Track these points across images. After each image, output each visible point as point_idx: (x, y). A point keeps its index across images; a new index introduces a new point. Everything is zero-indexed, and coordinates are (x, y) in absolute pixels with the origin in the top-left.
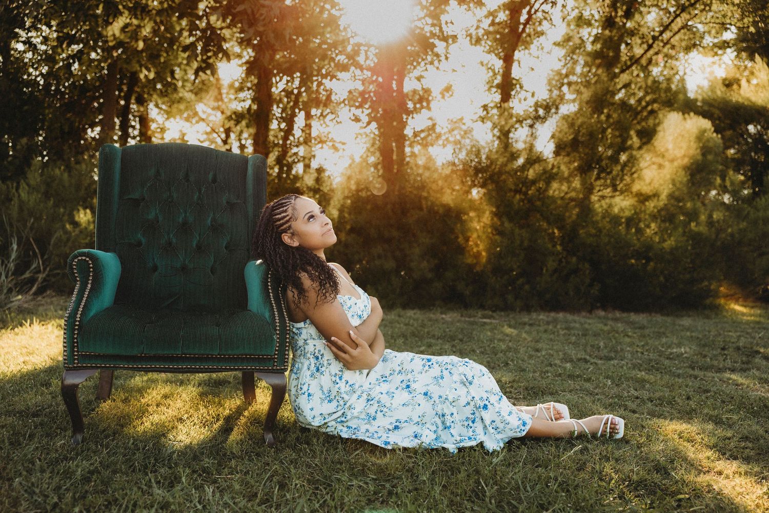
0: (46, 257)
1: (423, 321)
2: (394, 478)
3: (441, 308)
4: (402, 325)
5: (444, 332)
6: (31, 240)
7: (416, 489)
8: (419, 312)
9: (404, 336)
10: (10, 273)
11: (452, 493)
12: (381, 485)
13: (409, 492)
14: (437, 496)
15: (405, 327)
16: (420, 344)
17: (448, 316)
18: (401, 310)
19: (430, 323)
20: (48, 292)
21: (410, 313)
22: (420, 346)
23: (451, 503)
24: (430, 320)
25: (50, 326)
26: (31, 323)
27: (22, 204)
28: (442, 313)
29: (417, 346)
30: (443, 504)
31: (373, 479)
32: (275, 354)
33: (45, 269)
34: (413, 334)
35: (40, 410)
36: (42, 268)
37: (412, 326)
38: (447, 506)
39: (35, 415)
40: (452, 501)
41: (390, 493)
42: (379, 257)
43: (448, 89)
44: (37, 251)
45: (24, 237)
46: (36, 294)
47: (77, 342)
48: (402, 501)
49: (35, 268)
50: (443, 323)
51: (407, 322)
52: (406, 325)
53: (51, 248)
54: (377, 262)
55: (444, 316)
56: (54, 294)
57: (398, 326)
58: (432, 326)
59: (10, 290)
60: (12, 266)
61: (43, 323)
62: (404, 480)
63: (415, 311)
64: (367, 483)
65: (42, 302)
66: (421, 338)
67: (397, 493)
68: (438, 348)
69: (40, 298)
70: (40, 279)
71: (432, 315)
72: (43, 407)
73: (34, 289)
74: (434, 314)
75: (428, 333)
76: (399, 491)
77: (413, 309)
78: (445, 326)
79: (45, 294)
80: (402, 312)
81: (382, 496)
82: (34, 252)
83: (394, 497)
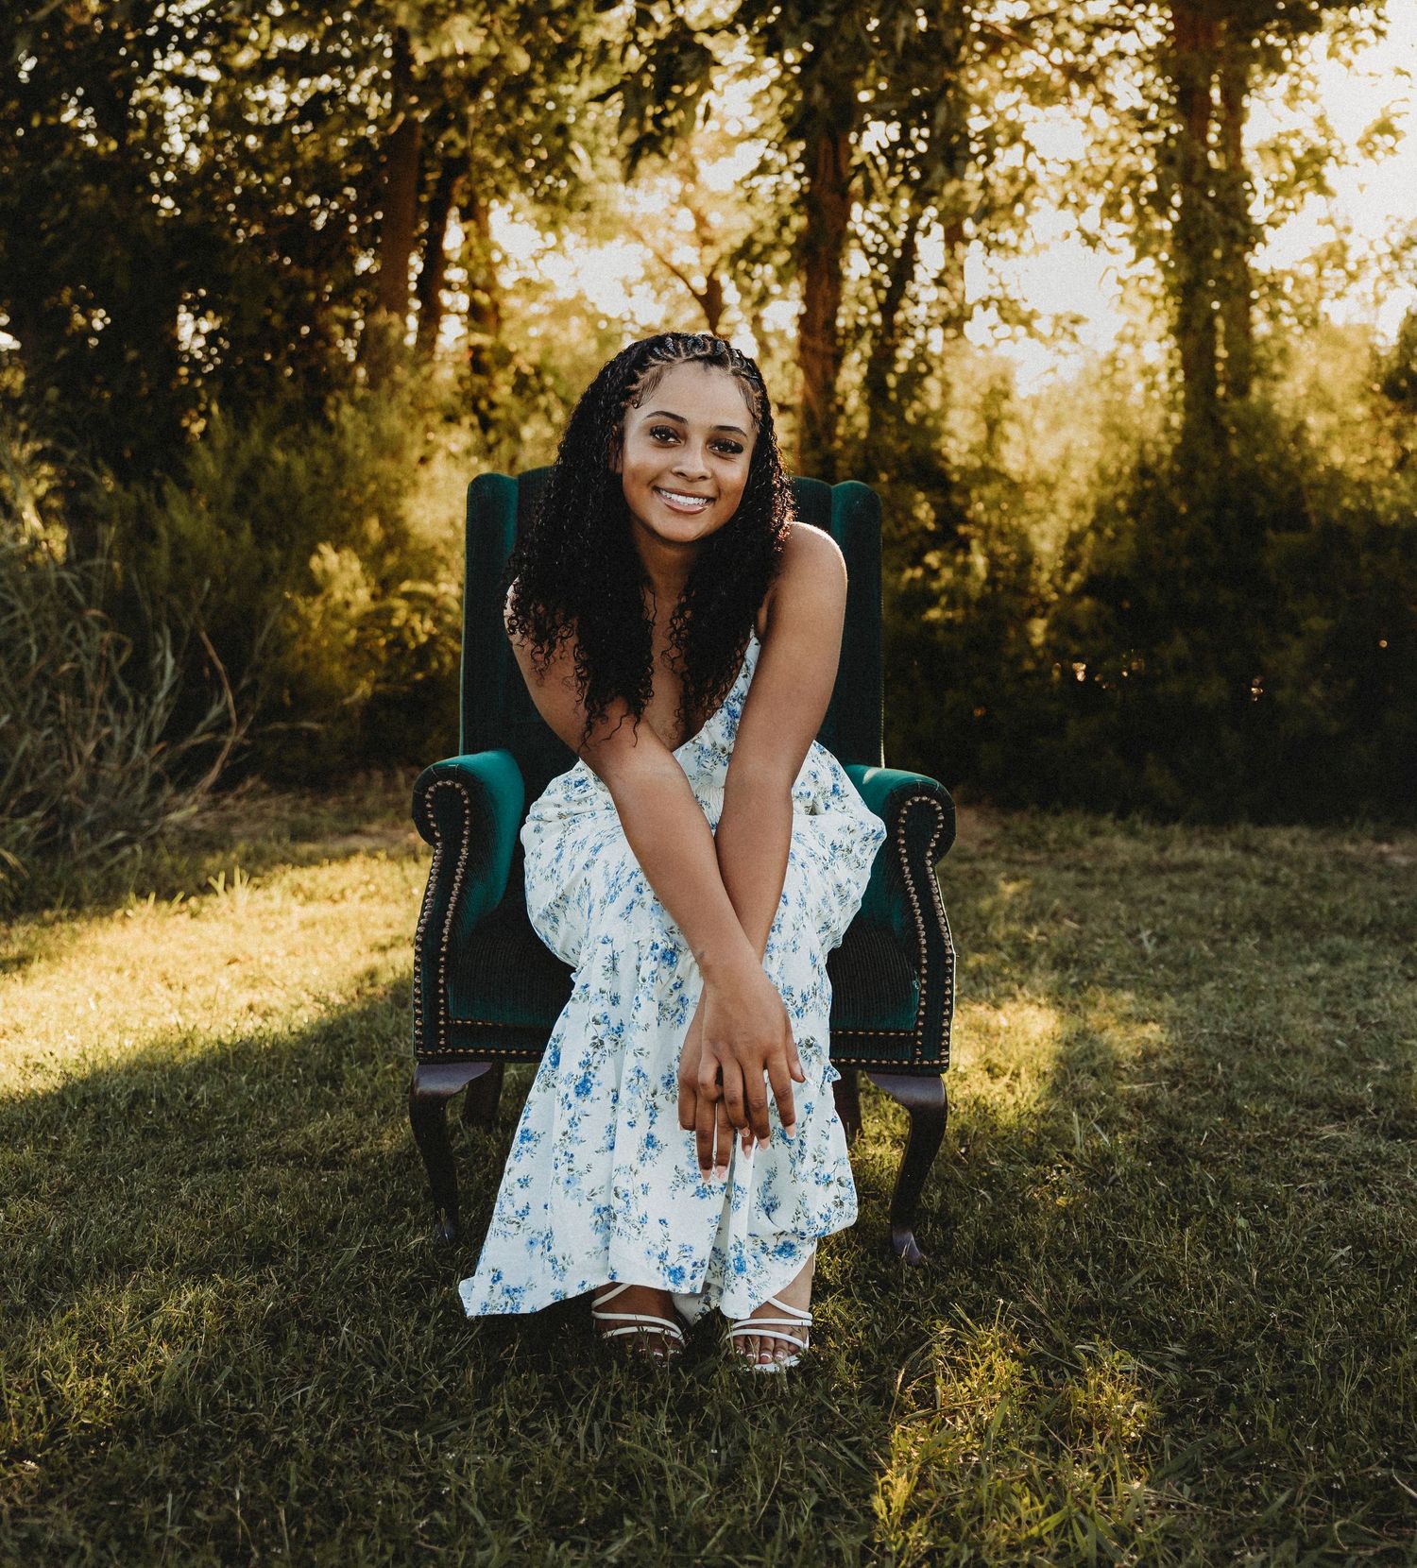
0: (245, 682)
1: (1319, 867)
2: (1233, 1357)
3: (1377, 820)
4: (1254, 884)
5: (1384, 907)
6: (204, 635)
7: (1291, 1389)
8: (1306, 834)
9: (1262, 926)
10: (156, 733)
11: (1384, 1402)
12: (1201, 1375)
13: (1272, 1395)
14: (1344, 1408)
15: (1264, 890)
16: (1306, 951)
17: (1399, 847)
18: (1250, 827)
19: (1341, 877)
20: (250, 783)
21: (1280, 838)
22: (1309, 961)
23: (1381, 1427)
24: (1342, 863)
25: (275, 890)
26: (229, 882)
27: (179, 543)
28: (1378, 839)
29: (1300, 961)
30: (1358, 1428)
31: (1179, 1357)
32: (918, 1028)
33: (241, 716)
34: (1290, 920)
35: (336, 1150)
36: (233, 715)
37: (1286, 885)
38: (1370, 1435)
39: (331, 1163)
40: (1383, 1423)
41: (1224, 1397)
42: (1181, 667)
43: (1385, 128)
44: (220, 666)
45: (188, 628)
46: (220, 788)
47: (445, 996)
48: (1253, 1418)
49: (217, 718)
50: (1381, 878)
51: (1269, 874)
52: (1267, 882)
53: (257, 657)
54: (1175, 687)
55: (1385, 848)
56: (264, 786)
57: (1242, 885)
58: (1345, 887)
59: (156, 784)
60: (159, 713)
61: (256, 881)
62: (1260, 1363)
63: (1296, 830)
64: (1162, 1369)
65: (236, 813)
66: (1312, 932)
67: (1241, 1396)
68: (1362, 964)
69: (229, 801)
70: (227, 748)
71: (1349, 848)
72: (343, 1144)
73: (214, 774)
74: (1353, 841)
75: (1334, 912)
76: (1248, 1391)
77: (1289, 823)
78: (1385, 887)
79: (240, 790)
80: (1256, 836)
81: (1203, 1403)
82: (214, 670)
83: (1232, 1406)
